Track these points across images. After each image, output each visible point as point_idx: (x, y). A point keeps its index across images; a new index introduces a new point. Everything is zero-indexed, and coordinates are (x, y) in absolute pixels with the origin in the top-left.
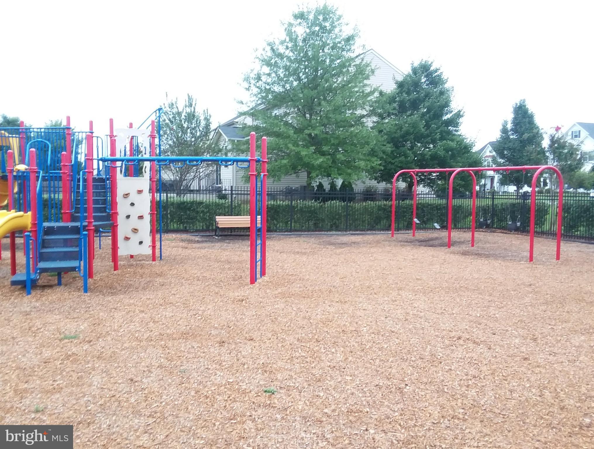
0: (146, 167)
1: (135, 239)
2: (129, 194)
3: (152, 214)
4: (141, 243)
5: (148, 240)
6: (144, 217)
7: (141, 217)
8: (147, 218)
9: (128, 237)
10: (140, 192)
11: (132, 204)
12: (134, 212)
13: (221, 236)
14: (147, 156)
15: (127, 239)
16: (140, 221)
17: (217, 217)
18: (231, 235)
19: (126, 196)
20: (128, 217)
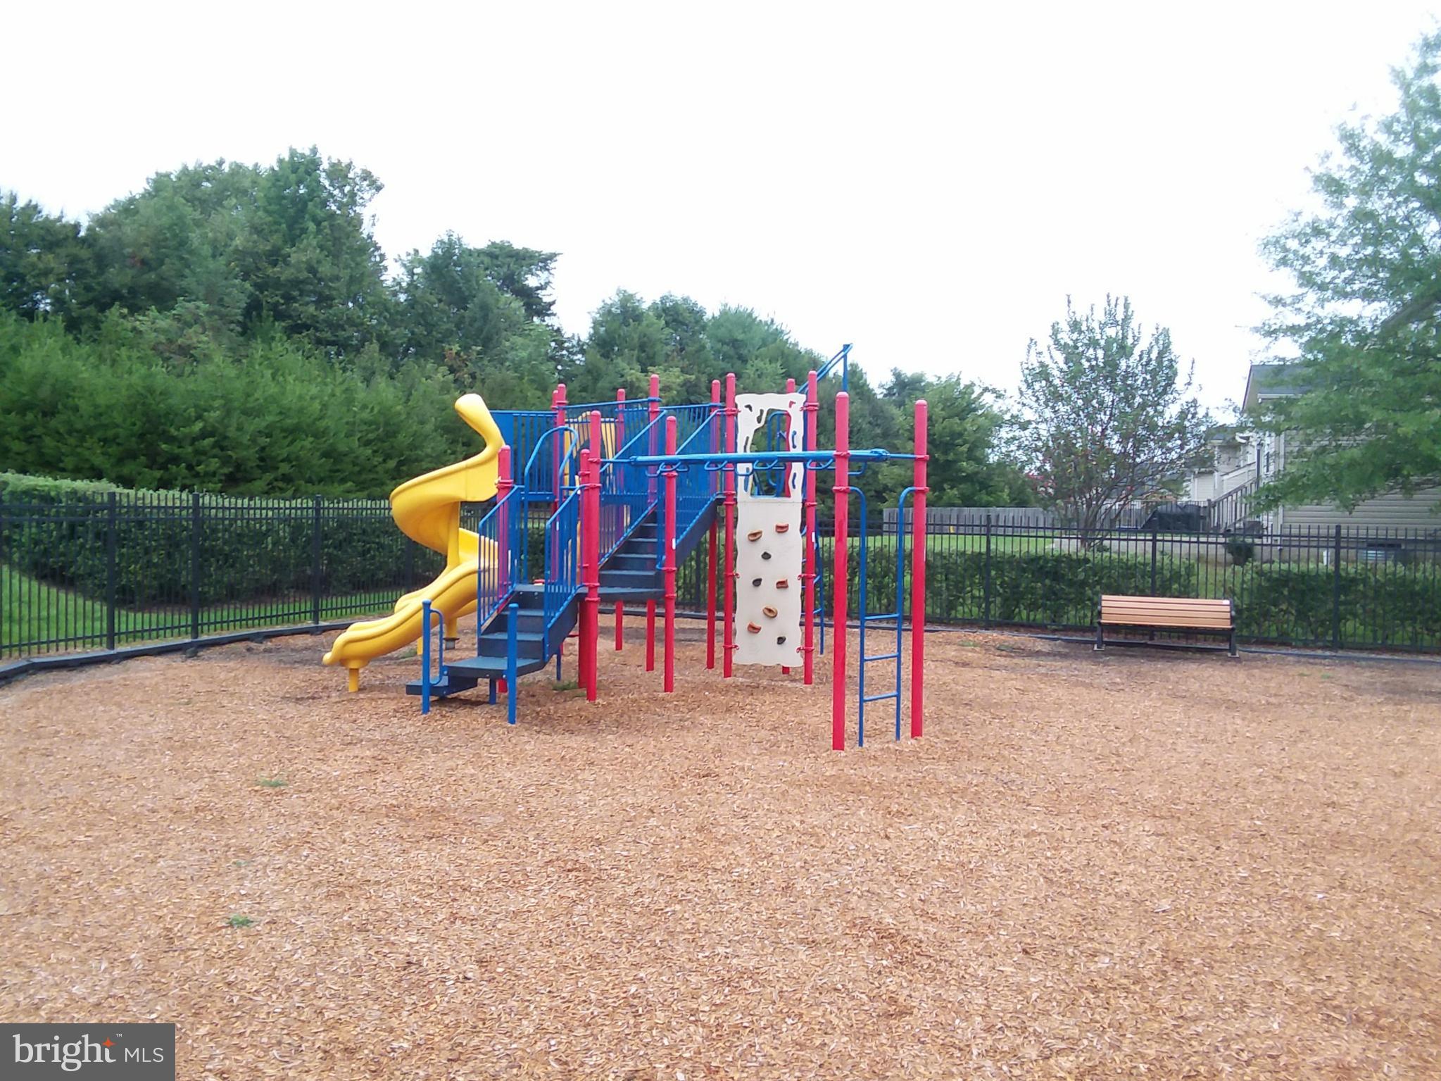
0: (795, 475)
1: (770, 631)
2: (760, 533)
3: (804, 580)
4: (781, 640)
5: (795, 636)
6: (789, 584)
7: (782, 585)
8: (796, 587)
9: (757, 625)
10: (782, 529)
11: (766, 556)
12: (770, 574)
13: (1108, 644)
14: (798, 451)
15: (754, 629)
16: (781, 591)
17: (1104, 597)
18: (1146, 645)
19: (755, 537)
20: (757, 582)
